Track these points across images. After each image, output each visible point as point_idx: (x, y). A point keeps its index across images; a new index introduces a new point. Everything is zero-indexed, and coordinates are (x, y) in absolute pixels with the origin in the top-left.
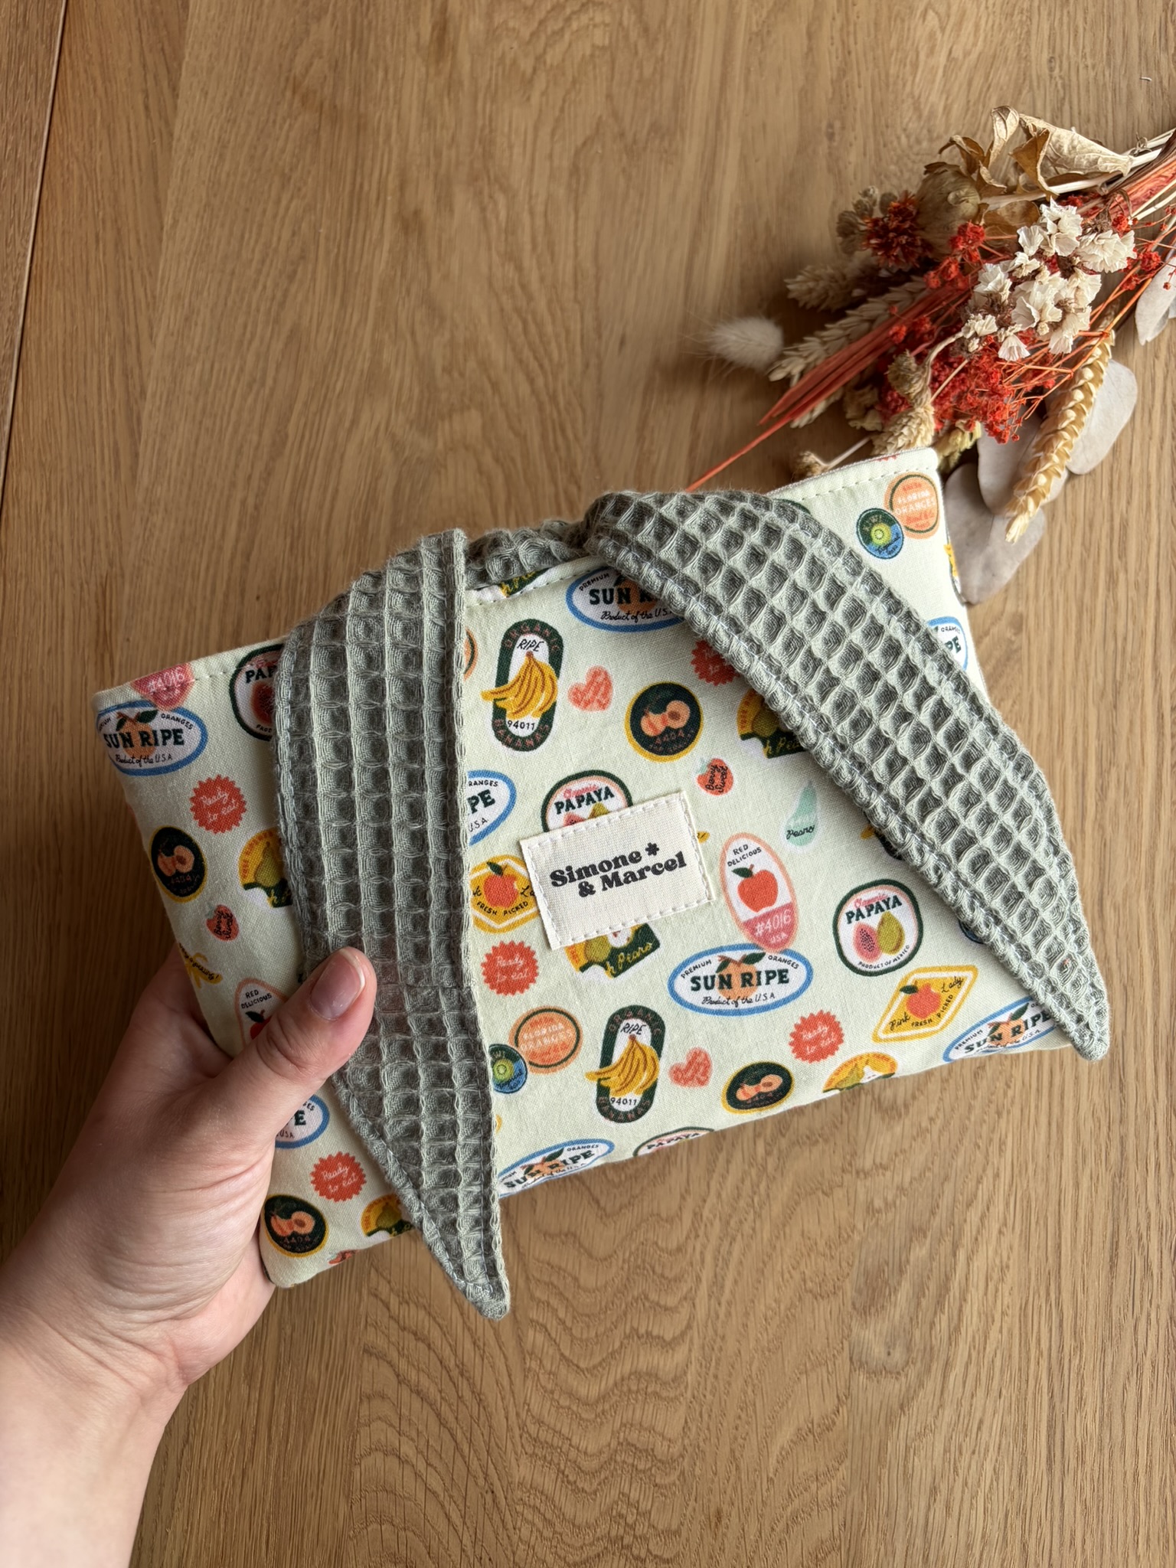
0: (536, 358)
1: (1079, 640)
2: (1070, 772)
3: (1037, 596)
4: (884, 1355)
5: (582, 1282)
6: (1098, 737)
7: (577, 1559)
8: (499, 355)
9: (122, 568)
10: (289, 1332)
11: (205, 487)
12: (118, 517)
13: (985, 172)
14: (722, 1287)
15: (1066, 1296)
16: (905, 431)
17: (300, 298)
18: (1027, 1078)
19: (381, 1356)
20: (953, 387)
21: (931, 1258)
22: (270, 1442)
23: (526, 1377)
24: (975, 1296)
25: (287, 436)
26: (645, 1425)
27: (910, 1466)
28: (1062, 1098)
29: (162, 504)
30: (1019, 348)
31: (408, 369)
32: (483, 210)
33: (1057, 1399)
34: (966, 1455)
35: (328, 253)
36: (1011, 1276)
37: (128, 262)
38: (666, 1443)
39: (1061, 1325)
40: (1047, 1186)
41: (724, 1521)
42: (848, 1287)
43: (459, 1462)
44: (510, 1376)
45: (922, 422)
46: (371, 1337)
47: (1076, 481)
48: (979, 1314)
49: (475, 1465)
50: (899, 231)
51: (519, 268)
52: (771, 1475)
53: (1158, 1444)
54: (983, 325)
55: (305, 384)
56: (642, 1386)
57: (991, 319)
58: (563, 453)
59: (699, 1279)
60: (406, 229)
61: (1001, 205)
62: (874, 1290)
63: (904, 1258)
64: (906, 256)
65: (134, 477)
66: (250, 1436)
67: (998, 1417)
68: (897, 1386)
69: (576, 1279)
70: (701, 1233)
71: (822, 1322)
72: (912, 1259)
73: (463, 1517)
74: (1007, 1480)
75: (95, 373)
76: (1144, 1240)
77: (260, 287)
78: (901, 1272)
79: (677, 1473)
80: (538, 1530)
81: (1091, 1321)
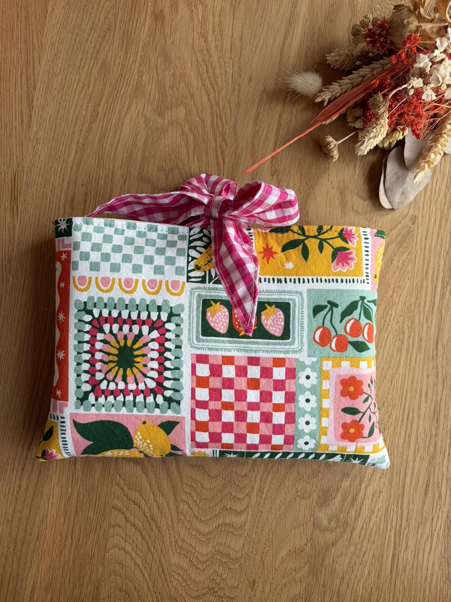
0: (211, 84)
1: (440, 228)
2: (430, 286)
3: (423, 208)
4: (327, 524)
5: (204, 486)
6: (444, 272)
7: (195, 595)
8: (194, 82)
9: (23, 168)
10: (82, 498)
11: (61, 133)
12: (22, 144)
13: (422, 10)
14: (263, 492)
15: (405, 505)
16: (374, 130)
17: (106, 48)
18: (398, 416)
19: (119, 510)
20: (398, 111)
21: (351, 486)
22: (72, 541)
23: (179, 522)
24: (367, 503)
25: (98, 113)
26: (227, 544)
27: (334, 568)
28: (412, 424)
29: (42, 139)
30: (431, 95)
31: (154, 85)
32: (192, 12)
33: (397, 546)
34: (357, 566)
35: (120, 28)
36: (383, 495)
37: (31, 27)
38: (234, 552)
39: (402, 517)
40: (402, 460)
41: (256, 584)
42: (315, 495)
43: (149, 554)
44: (172, 521)
45: (382, 126)
46: (115, 502)
47: (447, 157)
48: (368, 510)
49: (156, 555)
50: (380, 35)
51: (206, 41)
52: (277, 568)
53: (437, 566)
54: (417, 83)
55: (108, 89)
56: (226, 529)
57: (421, 80)
58: (220, 129)
59: (253, 488)
60: (156, 19)
61: (427, 27)
62: (325, 497)
63: (339, 485)
64: (382, 47)
65: (30, 126)
66: (64, 538)
67: (372, 551)
68: (332, 536)
69: (202, 485)
70: (256, 469)
71: (303, 509)
72: (342, 486)
73: (150, 576)
74: (373, 576)
75: (14, 77)
76: (440, 484)
77: (89, 42)
78: (338, 491)
79: (238, 564)
80: (180, 583)
81: (414, 516)
